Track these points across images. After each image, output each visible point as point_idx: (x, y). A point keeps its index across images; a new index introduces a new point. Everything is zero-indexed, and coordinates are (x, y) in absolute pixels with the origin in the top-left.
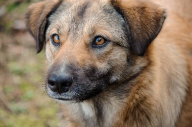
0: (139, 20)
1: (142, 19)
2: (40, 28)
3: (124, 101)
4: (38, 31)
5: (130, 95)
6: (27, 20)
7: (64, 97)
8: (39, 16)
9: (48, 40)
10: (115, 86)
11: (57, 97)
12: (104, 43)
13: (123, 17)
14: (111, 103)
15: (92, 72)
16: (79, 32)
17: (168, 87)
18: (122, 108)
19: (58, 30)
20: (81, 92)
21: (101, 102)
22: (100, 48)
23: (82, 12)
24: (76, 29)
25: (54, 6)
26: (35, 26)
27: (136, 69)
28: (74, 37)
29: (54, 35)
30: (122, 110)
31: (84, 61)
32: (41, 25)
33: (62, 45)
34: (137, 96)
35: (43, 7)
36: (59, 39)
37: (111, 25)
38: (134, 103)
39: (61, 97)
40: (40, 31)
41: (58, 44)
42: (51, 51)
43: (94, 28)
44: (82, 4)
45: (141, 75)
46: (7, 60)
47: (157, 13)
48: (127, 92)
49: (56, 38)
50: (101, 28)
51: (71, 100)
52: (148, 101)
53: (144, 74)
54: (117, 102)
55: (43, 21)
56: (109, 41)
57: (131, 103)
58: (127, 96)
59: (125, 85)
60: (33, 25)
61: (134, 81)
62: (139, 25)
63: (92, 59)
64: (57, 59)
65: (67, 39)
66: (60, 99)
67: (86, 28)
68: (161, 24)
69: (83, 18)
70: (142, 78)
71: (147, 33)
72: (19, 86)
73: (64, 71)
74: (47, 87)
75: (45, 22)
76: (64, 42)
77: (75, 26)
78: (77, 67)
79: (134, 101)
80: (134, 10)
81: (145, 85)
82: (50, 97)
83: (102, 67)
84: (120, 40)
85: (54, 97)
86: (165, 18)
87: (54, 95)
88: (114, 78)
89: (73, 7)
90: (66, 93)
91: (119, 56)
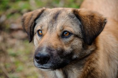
0: (90, 23)
1: (92, 23)
2: (30, 27)
3: (81, 70)
4: (29, 29)
5: (85, 67)
6: (22, 23)
7: (44, 67)
8: (30, 20)
9: (35, 34)
10: (75, 61)
11: (40, 67)
12: (69, 35)
13: (80, 21)
14: (73, 72)
15: (61, 52)
16: (54, 28)
17: (108, 61)
18: (80, 75)
19: (41, 27)
20: (55, 64)
21: (67, 71)
22: (66, 38)
23: (56, 17)
24: (52, 26)
25: (39, 14)
26: (27, 26)
27: (88, 52)
28: (51, 31)
29: (39, 31)
30: (80, 76)
31: (57, 45)
32: (31, 26)
33: (43, 36)
34: (89, 68)
35: (32, 15)
36: (42, 33)
37: (73, 25)
38: (87, 72)
39: (42, 67)
40: (30, 29)
41: (41, 36)
42: (37, 40)
43: (63, 26)
44: (56, 12)
45: (91, 55)
46: (7, 48)
47: (101, 20)
48: (83, 65)
49: (40, 32)
50: (67, 26)
51: (49, 69)
52: (96, 71)
53: (93, 54)
54: (77, 71)
55: (32, 23)
56: (72, 34)
57: (86, 72)
58: (83, 68)
59: (81, 61)
60: (26, 26)
61: (87, 59)
62: (89, 26)
63: (61, 45)
64: (41, 44)
65: (46, 33)
66: (42, 68)
67: (58, 26)
68: (103, 26)
69: (56, 20)
70: (91, 57)
71: (94, 31)
72: (14, 63)
73: (45, 51)
74: (35, 60)
75: (34, 24)
76: (45, 34)
77: (51, 25)
78: (53, 49)
79: (87, 70)
80: (87, 17)
81: (93, 61)
82: (36, 67)
83: (68, 49)
84: (78, 33)
85: (39, 67)
86: (106, 23)
87: (38, 65)
88: (75, 57)
89: (50, 14)
90: (46, 64)
91: (78, 43)
